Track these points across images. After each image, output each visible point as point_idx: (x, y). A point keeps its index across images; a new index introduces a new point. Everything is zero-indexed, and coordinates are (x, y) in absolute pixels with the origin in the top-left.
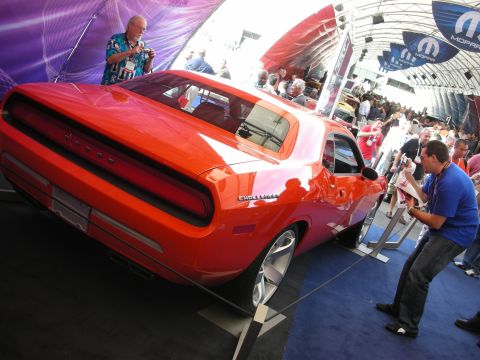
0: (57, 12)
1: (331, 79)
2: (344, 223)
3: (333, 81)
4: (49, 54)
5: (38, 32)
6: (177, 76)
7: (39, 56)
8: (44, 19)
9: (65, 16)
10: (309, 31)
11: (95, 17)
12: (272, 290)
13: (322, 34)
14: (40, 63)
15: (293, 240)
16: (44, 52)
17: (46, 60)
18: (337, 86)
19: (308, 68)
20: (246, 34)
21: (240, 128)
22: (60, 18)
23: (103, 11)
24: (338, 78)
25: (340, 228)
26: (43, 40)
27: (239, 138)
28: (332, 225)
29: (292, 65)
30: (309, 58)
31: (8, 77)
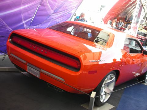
0: (26, 5)
1: (134, 20)
2: (140, 72)
3: (136, 20)
4: (25, 20)
5: (20, 13)
6: (71, 23)
7: (21, 21)
8: (22, 8)
9: (29, 6)
10: (125, 2)
11: (40, 5)
12: (109, 96)
13: (130, 3)
14: (21, 23)
15: (114, 77)
16: (23, 19)
17: (24, 22)
18: (137, 22)
19: (127, 17)
20: (102, 6)
21: (95, 40)
22: (27, 7)
23: (42, 3)
24: (137, 19)
25: (138, 74)
26: (22, 15)
27: (95, 43)
28: (134, 73)
29: (120, 16)
30: (126, 13)
31: (11, 29)
